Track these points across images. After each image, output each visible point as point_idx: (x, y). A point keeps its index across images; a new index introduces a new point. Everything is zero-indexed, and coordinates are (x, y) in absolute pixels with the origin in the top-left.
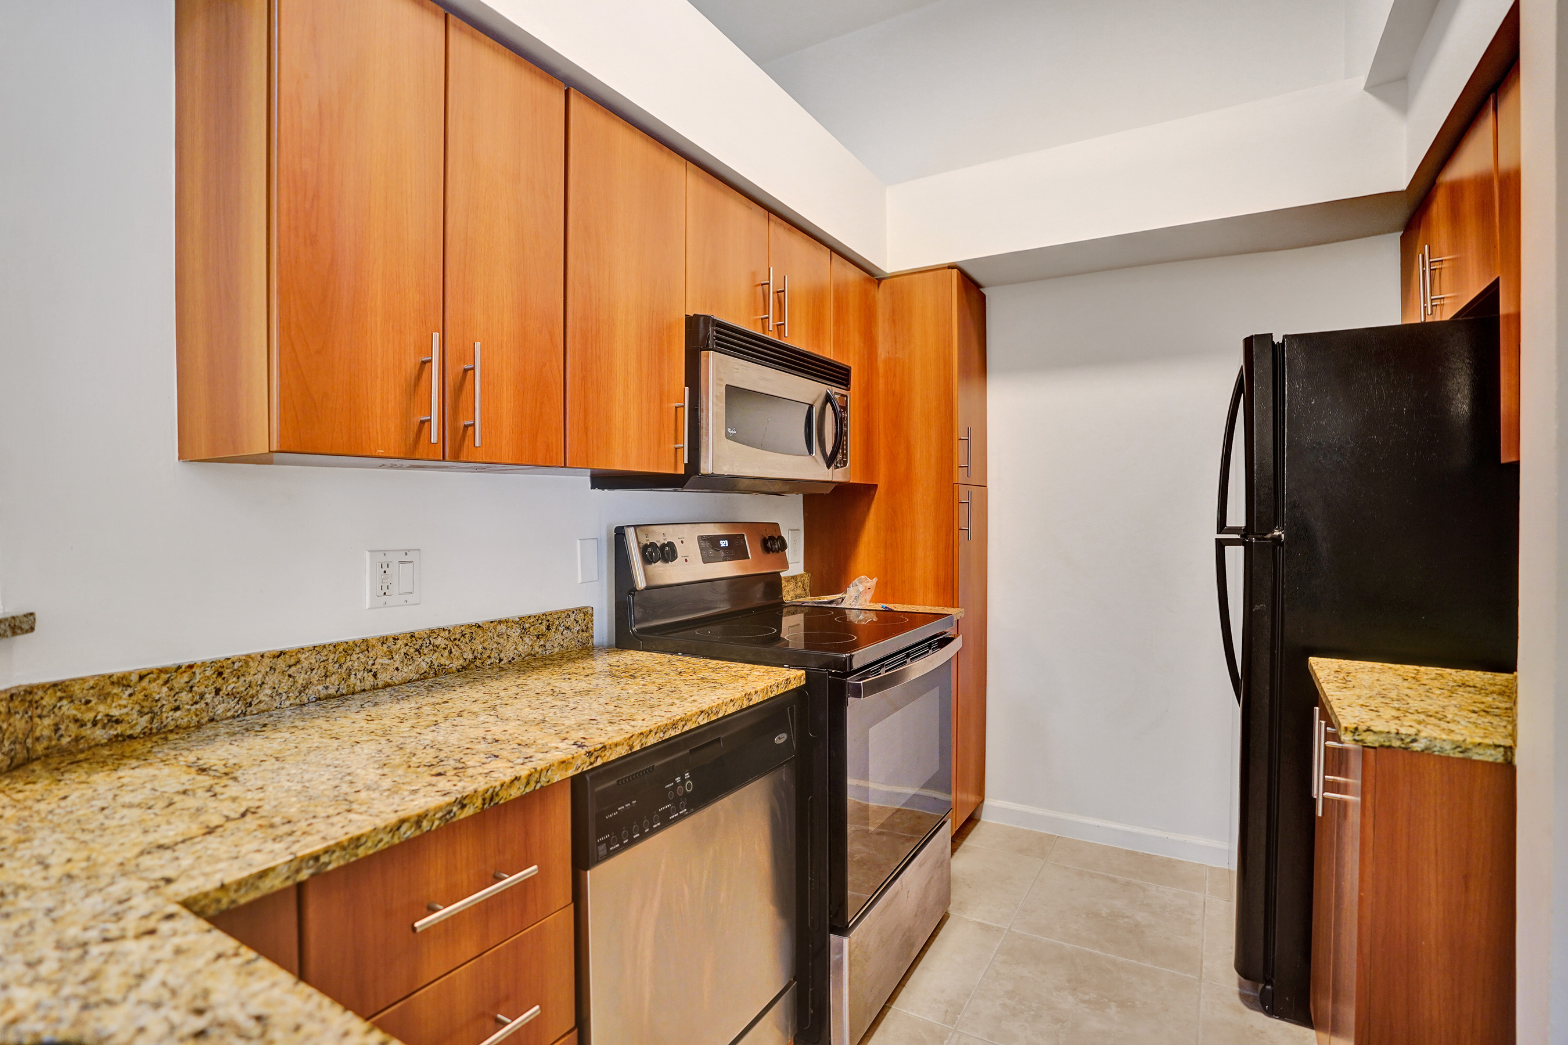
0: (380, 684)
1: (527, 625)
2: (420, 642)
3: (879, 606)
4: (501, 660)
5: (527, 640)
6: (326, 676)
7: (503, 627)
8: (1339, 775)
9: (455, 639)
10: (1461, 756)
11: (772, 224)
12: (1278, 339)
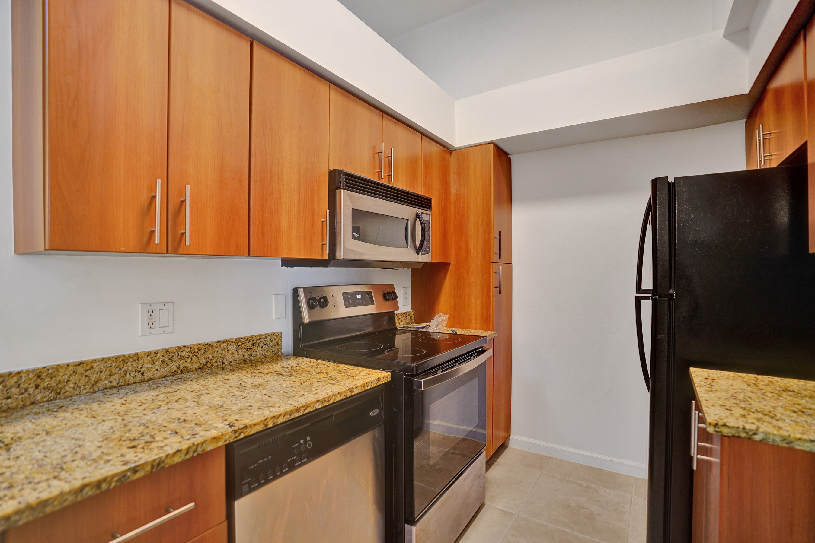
0: (146, 379)
1: (240, 343)
2: (172, 354)
3: (450, 331)
4: (223, 363)
5: (240, 351)
6: (110, 375)
7: (225, 345)
9: (194, 352)
10: (787, 445)
11: (384, 120)
12: (671, 180)
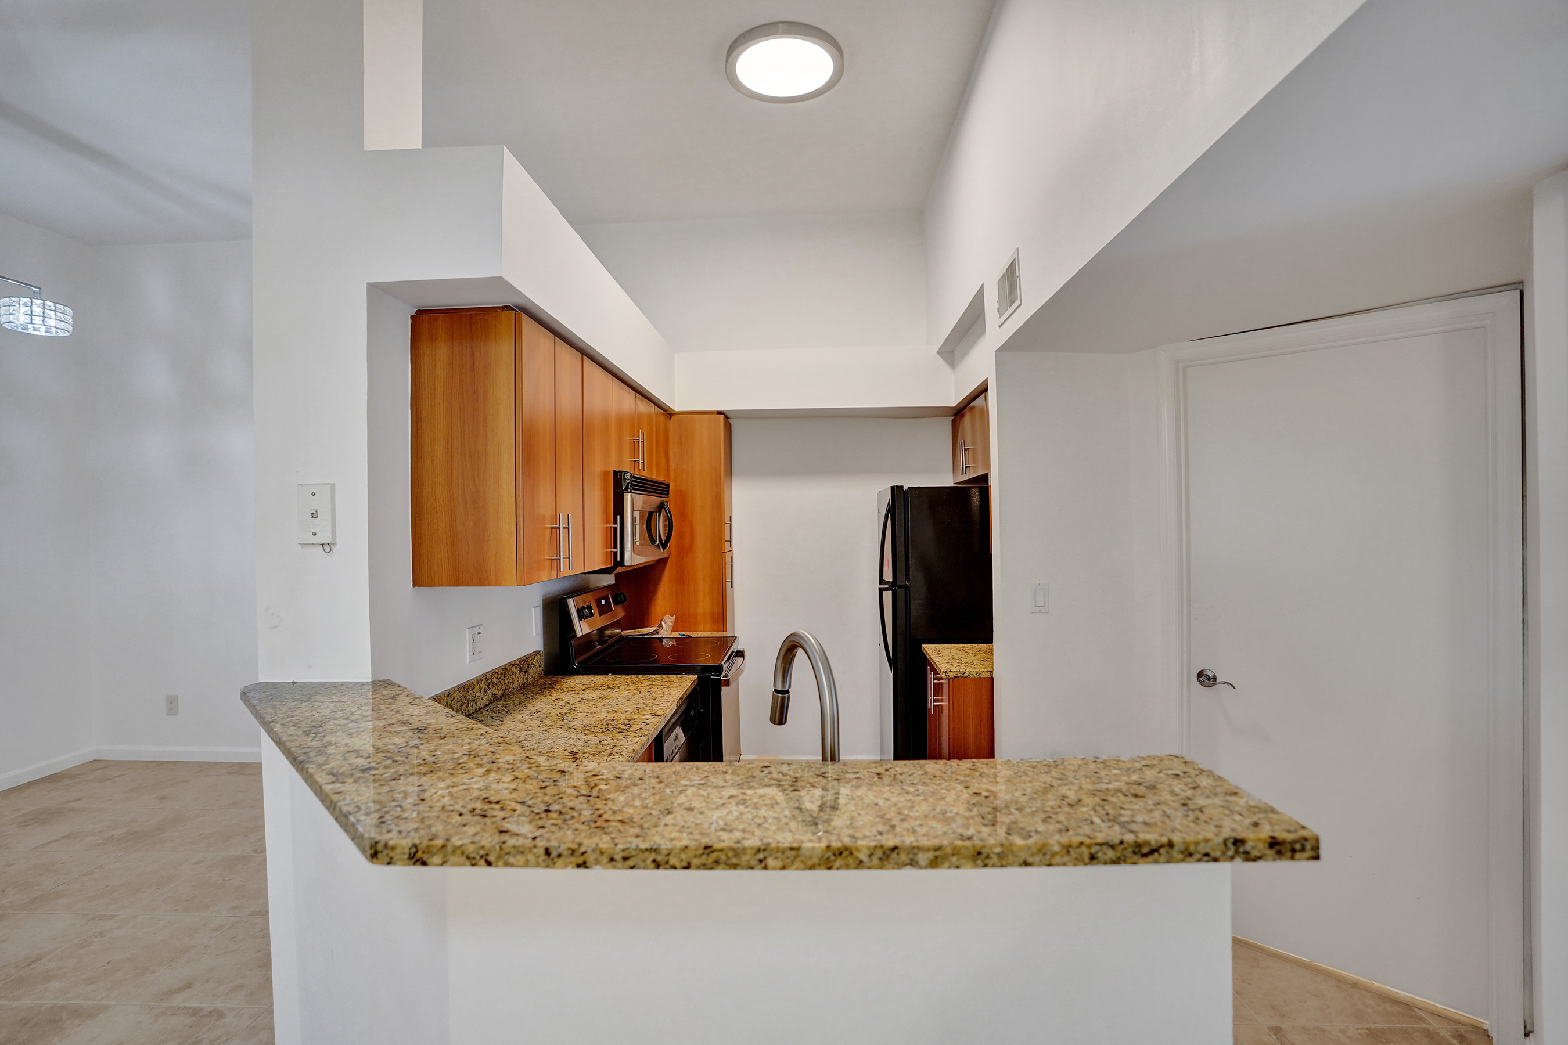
1: (520, 666)
3: (676, 635)
6: (462, 705)
8: (938, 696)
12: (905, 488)
